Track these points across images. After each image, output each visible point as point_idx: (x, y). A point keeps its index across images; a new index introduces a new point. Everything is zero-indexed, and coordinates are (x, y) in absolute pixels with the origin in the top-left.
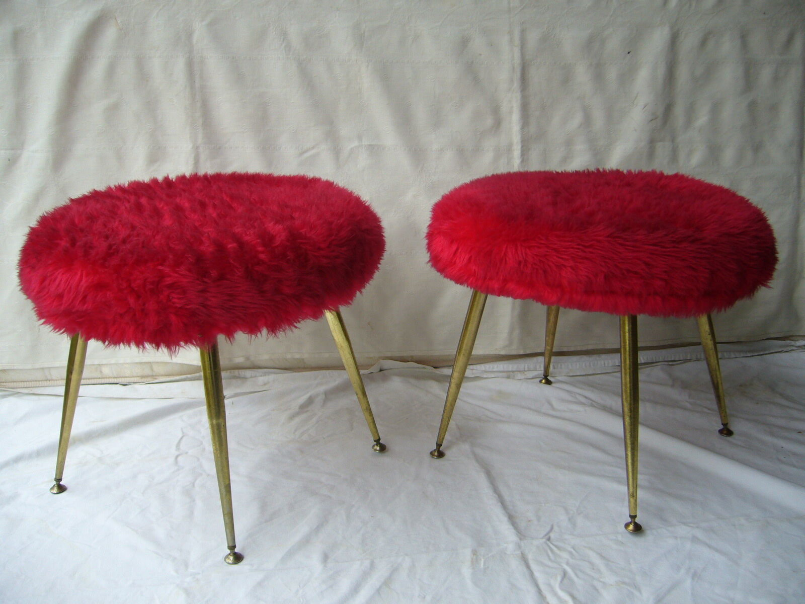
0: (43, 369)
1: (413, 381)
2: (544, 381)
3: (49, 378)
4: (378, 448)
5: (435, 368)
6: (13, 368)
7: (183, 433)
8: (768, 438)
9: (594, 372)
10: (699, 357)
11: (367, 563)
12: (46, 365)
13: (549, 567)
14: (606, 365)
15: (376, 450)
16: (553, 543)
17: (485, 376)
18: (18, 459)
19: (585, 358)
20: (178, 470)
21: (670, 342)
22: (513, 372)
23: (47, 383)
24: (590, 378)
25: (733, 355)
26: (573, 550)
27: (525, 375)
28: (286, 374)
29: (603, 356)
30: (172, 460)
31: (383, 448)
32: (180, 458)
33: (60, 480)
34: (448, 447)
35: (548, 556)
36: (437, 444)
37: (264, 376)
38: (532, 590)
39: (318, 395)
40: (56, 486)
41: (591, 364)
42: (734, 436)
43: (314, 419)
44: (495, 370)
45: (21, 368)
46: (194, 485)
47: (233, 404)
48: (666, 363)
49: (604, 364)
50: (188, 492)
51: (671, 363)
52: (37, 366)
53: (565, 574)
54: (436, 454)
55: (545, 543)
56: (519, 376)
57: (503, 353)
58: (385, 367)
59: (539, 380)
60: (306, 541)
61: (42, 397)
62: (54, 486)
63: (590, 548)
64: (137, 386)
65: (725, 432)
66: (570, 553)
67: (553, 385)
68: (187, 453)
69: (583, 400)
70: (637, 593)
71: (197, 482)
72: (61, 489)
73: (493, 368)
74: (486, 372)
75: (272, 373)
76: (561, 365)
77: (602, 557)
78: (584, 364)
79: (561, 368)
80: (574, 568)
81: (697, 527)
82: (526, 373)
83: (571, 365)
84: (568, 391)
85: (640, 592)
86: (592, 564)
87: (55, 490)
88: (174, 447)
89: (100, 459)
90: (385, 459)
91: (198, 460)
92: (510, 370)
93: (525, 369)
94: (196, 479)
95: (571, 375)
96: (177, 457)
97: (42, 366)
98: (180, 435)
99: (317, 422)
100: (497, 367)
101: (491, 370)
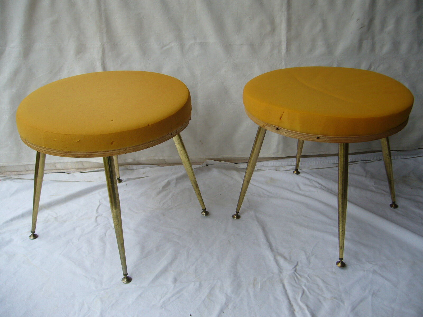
0: (24, 165)
1: (224, 171)
2: (295, 172)
3: (28, 169)
4: (204, 214)
5: (236, 164)
6: (8, 165)
7: (100, 202)
8: (417, 210)
9: (323, 167)
10: (381, 159)
11: (197, 284)
12: (26, 163)
13: (295, 287)
14: (330, 163)
15: (203, 215)
16: (298, 273)
17: (263, 169)
18: (12, 220)
19: (318, 159)
20: (97, 225)
21: (365, 151)
22: (279, 166)
23: (27, 172)
24: (321, 170)
25: (399, 157)
26: (308, 277)
27: (285, 168)
28: (156, 168)
29: (328, 158)
30: (94, 219)
31: (207, 214)
32: (98, 218)
33: (35, 232)
34: (243, 213)
35: (295, 280)
36: (236, 211)
37: (143, 168)
38: (286, 302)
39: (172, 180)
40: (32, 235)
41: (322, 162)
42: (398, 208)
43: (170, 195)
44: (268, 165)
45: (12, 165)
46: (105, 235)
48: (363, 162)
49: (329, 162)
50: (102, 239)
51: (365, 162)
52: (21, 164)
53: (304, 292)
54: (236, 217)
55: (294, 273)
56: (282, 169)
57: (273, 156)
58: (209, 163)
59: (293, 171)
60: (165, 270)
61: (24, 181)
62: (31, 235)
63: (318, 276)
64: (75, 174)
65: (393, 206)
66: (307, 279)
67: (300, 174)
68: (102, 215)
69: (316, 184)
70: (342, 304)
71: (108, 233)
72: (35, 236)
73: (268, 164)
74: (264, 166)
75: (146, 167)
76: (305, 163)
77: (324, 282)
78: (317, 163)
79: (305, 164)
80: (308, 289)
81: (376, 265)
82: (286, 167)
83: (311, 162)
84: (308, 179)
85: (344, 303)
86: (318, 285)
87: (32, 238)
88: (95, 212)
89: (56, 218)
90: (208, 220)
91: (108, 219)
92: (277, 165)
93: (285, 164)
94: (107, 231)
95: (310, 168)
96: (97, 217)
97: (23, 164)
98: (99, 204)
99: (172, 197)
100: (270, 164)
101: (267, 165)
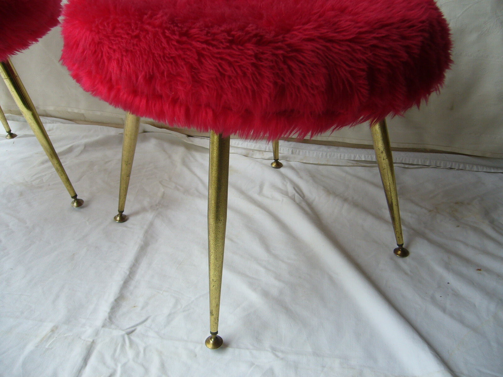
1: (166, 145)
2: (274, 164)
5: (188, 136)
8: (440, 270)
9: (326, 163)
10: (438, 165)
13: (104, 363)
14: (342, 158)
15: (74, 205)
16: (132, 338)
19: (324, 148)
21: (411, 146)
22: (253, 150)
25: (475, 168)
26: (142, 351)
28: (67, 125)
29: (342, 149)
31: (80, 204)
35: (115, 350)
37: (52, 123)
39: (78, 146)
41: (328, 155)
42: (407, 258)
44: (239, 146)
48: (403, 165)
49: (340, 157)
51: (406, 166)
54: (118, 219)
55: (124, 336)
56: (257, 155)
58: (148, 130)
63: (160, 354)
65: (399, 252)
66: (137, 354)
67: (282, 169)
73: (238, 144)
75: (56, 122)
76: (299, 152)
77: (163, 366)
78: (321, 154)
79: (299, 154)
81: (282, 359)
82: (265, 153)
83: (309, 152)
93: (266, 149)
95: (304, 162)
100: (241, 144)
101: (236, 146)
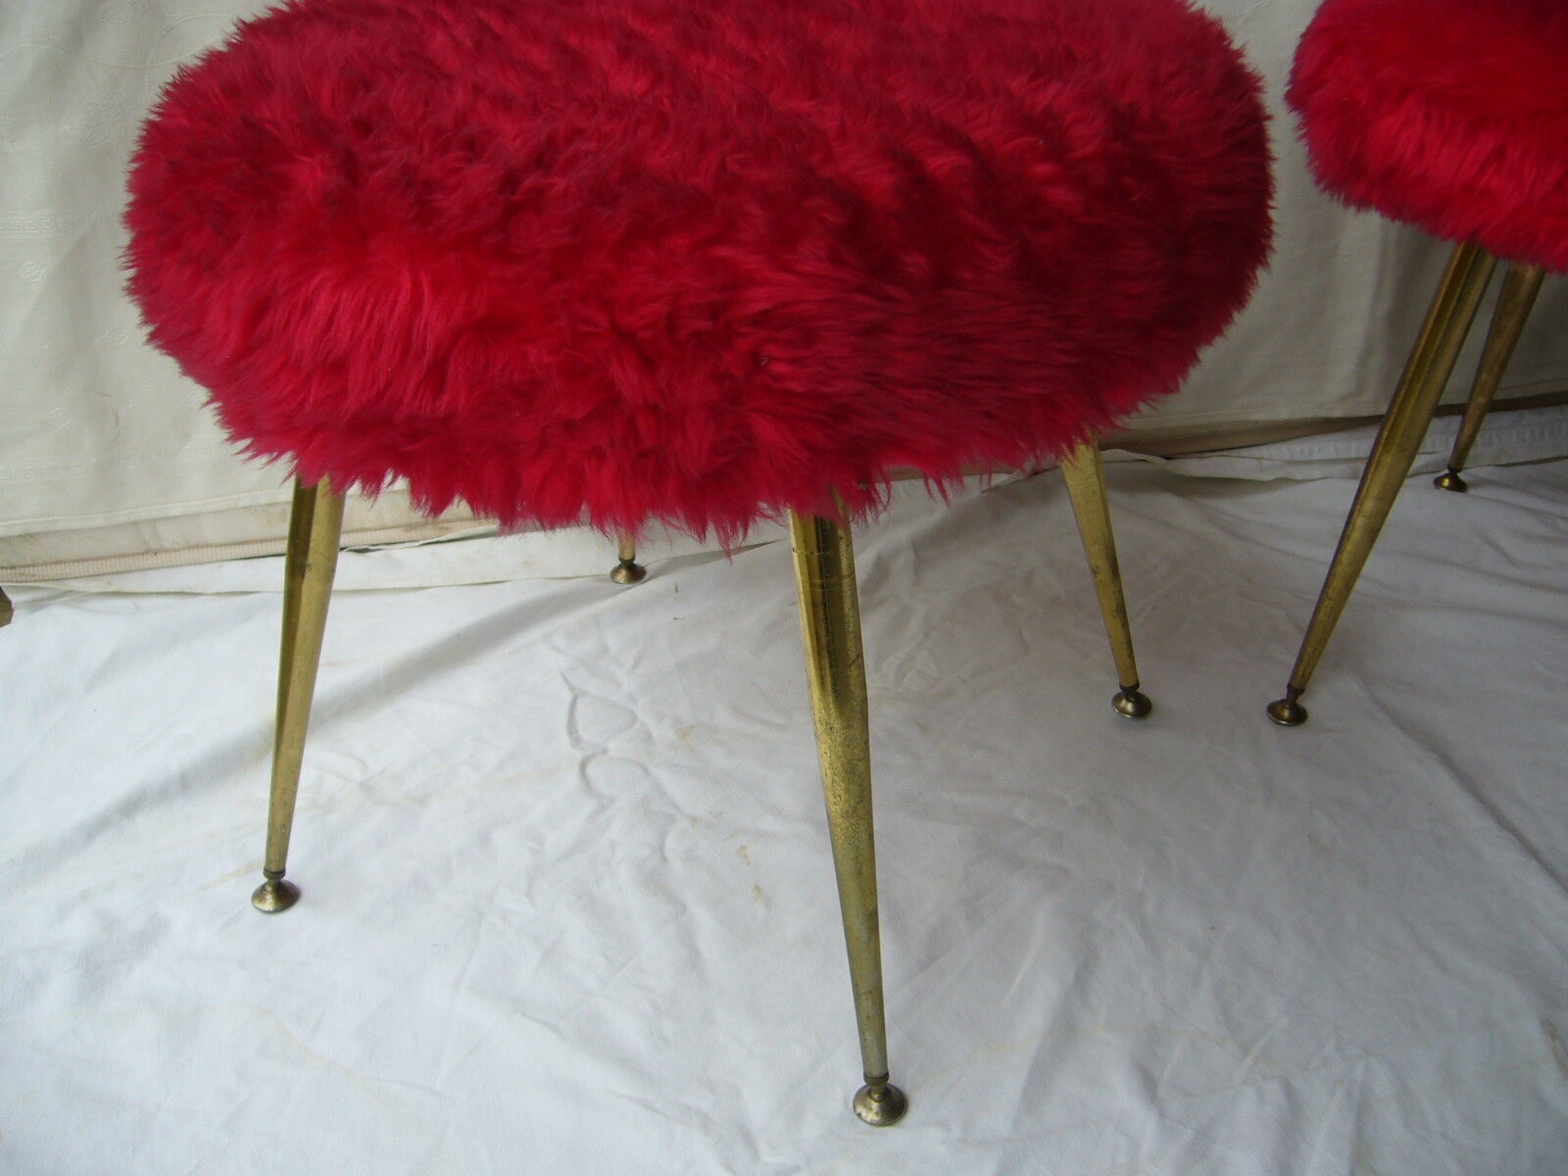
0: (135, 524)
2: (1446, 482)
3: (154, 545)
4: (1129, 707)
5: (1167, 458)
6: (52, 529)
7: (572, 688)
9: (1557, 453)
11: (1274, 1091)
12: (144, 513)
15: (1123, 711)
17: (1299, 476)
18: (132, 806)
19: (1529, 417)
20: (602, 808)
23: (150, 560)
24: (1549, 466)
30: (572, 777)
31: (1143, 708)
32: (591, 769)
33: (282, 873)
36: (1289, 686)
39: (896, 553)
40: (269, 889)
41: (1546, 433)
43: (914, 625)
44: (1312, 458)
45: (76, 526)
46: (664, 859)
47: (677, 591)
50: (654, 879)
52: (122, 517)
54: (1286, 713)
57: (1337, 413)
59: (1432, 477)
60: (1064, 1032)
61: (143, 602)
62: (263, 888)
64: (397, 552)
67: (1471, 491)
68: (605, 751)
71: (669, 843)
72: (285, 895)
74: (1292, 463)
78: (1529, 433)
83: (1499, 435)
87: (269, 903)
88: (564, 738)
89: (366, 787)
90: (1153, 738)
91: (646, 770)
92: (1353, 456)
94: (663, 836)
95: (1505, 462)
96: (583, 766)
97: (133, 518)
98: (567, 696)
99: (926, 635)
100: (1320, 450)
101: (1306, 458)
